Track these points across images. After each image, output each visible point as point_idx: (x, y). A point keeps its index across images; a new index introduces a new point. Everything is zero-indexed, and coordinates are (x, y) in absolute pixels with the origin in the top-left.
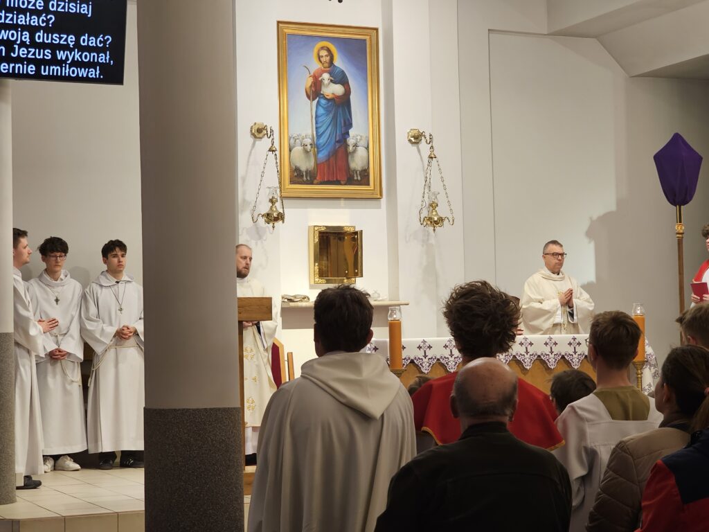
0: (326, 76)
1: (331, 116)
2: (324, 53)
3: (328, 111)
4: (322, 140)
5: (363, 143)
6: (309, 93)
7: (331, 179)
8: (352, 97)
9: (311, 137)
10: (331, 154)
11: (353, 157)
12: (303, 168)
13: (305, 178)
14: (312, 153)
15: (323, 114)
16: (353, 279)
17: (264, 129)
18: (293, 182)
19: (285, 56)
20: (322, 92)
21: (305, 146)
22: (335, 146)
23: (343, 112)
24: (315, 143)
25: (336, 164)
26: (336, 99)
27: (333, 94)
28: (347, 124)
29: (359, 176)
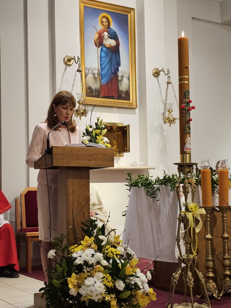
0: (106, 34)
1: (109, 58)
2: (104, 20)
3: (107, 55)
4: (104, 72)
5: (126, 75)
6: (96, 43)
7: (109, 95)
9: (97, 69)
10: (109, 80)
11: (121, 83)
12: (93, 88)
13: (94, 94)
14: (98, 79)
15: (104, 57)
16: (122, 154)
17: (72, 59)
18: (88, 95)
19: (82, 19)
20: (103, 43)
21: (94, 74)
22: (111, 76)
23: (115, 56)
24: (100, 73)
25: (112, 87)
26: (111, 48)
27: (110, 45)
28: (118, 63)
29: (124, 95)
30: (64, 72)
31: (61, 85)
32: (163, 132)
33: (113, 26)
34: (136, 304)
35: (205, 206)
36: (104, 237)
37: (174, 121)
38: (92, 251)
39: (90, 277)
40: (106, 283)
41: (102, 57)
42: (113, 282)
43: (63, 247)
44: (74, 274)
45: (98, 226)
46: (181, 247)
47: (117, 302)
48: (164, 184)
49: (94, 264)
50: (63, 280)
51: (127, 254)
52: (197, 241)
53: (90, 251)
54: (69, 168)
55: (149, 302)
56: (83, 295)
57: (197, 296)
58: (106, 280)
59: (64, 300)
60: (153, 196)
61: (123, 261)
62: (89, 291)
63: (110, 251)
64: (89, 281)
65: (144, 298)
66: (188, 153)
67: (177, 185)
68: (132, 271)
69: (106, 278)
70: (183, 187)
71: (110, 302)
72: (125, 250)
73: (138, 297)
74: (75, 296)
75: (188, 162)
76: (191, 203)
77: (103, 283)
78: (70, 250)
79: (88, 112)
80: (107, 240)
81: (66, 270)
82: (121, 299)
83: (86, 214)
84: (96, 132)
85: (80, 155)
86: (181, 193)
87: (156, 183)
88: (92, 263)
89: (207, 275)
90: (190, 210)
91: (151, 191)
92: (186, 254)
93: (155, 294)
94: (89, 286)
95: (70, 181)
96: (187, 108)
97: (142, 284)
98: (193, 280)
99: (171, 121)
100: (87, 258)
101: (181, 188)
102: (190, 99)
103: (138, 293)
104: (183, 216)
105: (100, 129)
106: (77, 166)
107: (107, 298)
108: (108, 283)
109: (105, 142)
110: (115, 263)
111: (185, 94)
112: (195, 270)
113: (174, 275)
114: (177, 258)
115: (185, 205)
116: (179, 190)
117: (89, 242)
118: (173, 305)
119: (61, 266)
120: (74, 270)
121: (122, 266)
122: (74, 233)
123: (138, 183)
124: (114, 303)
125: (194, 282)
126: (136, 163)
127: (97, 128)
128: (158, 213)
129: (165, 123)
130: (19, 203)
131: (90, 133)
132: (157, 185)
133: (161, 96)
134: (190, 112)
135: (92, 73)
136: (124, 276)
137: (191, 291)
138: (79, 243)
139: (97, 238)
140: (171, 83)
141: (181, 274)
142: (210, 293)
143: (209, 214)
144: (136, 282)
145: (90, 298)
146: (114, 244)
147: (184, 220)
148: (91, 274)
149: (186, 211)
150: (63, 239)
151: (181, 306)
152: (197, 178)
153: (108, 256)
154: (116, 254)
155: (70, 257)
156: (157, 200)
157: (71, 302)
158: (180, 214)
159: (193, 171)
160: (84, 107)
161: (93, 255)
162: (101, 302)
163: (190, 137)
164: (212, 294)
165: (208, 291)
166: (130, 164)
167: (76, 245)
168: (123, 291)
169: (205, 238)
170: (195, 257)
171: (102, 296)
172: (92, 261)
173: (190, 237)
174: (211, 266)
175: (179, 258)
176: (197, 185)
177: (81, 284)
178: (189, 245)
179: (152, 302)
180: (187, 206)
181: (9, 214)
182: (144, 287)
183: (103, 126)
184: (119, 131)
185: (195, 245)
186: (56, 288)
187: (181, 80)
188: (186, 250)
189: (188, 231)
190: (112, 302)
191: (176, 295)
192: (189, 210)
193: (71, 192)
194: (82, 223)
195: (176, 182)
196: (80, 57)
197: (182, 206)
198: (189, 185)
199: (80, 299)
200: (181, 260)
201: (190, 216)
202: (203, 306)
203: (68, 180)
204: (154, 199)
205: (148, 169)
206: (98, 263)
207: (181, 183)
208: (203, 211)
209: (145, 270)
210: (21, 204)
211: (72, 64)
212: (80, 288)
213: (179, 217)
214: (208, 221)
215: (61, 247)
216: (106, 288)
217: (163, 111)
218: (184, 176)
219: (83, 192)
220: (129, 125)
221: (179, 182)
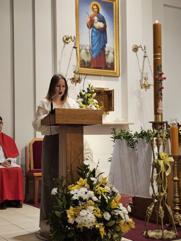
0: (96, 18)
1: (98, 37)
2: (95, 7)
3: (97, 35)
4: (94, 48)
5: (111, 51)
6: (88, 25)
7: (98, 66)
8: (107, 29)
9: (89, 46)
10: (98, 55)
11: (107, 57)
12: (86, 61)
13: (86, 65)
14: (89, 54)
15: (94, 36)
16: (108, 112)
17: (70, 38)
18: (81, 66)
19: (78, 6)
20: (94, 25)
21: (86, 50)
22: (100, 51)
23: (103, 36)
24: (91, 49)
25: (100, 60)
26: (100, 29)
27: (99, 27)
28: (105, 41)
29: (110, 66)
30: (63, 48)
31: (61, 59)
32: (140, 95)
33: (102, 12)
34: (119, 231)
35: (173, 155)
36: (95, 179)
37: (149, 87)
38: (85, 190)
39: (84, 210)
40: (96, 214)
41: (93, 36)
42: (101, 214)
43: (63, 186)
44: (71, 207)
45: (90, 170)
46: (154, 187)
47: (105, 229)
48: (141, 138)
49: (87, 199)
50: (63, 211)
51: (112, 191)
52: (166, 182)
53: (84, 190)
54: (67, 125)
55: (129, 229)
56: (79, 223)
57: (166, 224)
58: (96, 212)
59: (64, 227)
60: (133, 146)
61: (109, 198)
62: (83, 220)
63: (99, 190)
64: (83, 213)
65: (125, 226)
66: (160, 114)
67: (151, 139)
68: (116, 205)
69: (96, 210)
70: (156, 140)
71: (99, 229)
72: (111, 189)
73: (121, 225)
74: (72, 224)
75: (160, 121)
76: (162, 152)
77: (94, 215)
78: (69, 188)
79: (81, 80)
80: (97, 181)
81: (65, 204)
82: (107, 227)
83: (81, 161)
84: (88, 95)
85: (76, 115)
86: (155, 145)
87: (135, 137)
88: (85, 199)
89: (174, 208)
90: (162, 158)
91: (131, 142)
92: (158, 192)
93: (134, 223)
94: (83, 216)
95: (68, 135)
96: (160, 79)
97: (124, 215)
98: (163, 213)
99: (147, 87)
100: (81, 194)
101: (155, 141)
102: (162, 72)
103: (121, 222)
104: (156, 163)
105: (90, 93)
106: (74, 124)
107: (97, 226)
108: (98, 215)
109: (95, 103)
110: (103, 199)
111: (158, 68)
112: (165, 204)
113: (149, 208)
114: (151, 195)
115: (158, 154)
116: (153, 143)
117: (83, 182)
118: (148, 231)
119: (61, 201)
120: (72, 204)
121: (108, 201)
122: (71, 175)
123: (121, 136)
124: (102, 230)
125: (164, 214)
126: (119, 120)
127: (88, 92)
128: (136, 160)
129: (142, 88)
130: (28, 150)
131: (83, 96)
132: (136, 138)
133: (139, 67)
134: (162, 82)
135: (85, 49)
136: (110, 209)
137: (162, 221)
138: (75, 183)
139: (89, 179)
140: (147, 57)
141: (154, 208)
142: (177, 222)
143: (176, 161)
144: (119, 214)
145: (84, 225)
146: (103, 184)
147: (157, 166)
148: (85, 207)
149: (158, 159)
150: (63, 180)
151: (154, 233)
152: (167, 133)
153: (98, 193)
154: (104, 192)
155: (68, 194)
156: (136, 150)
157: (69, 228)
158: (154, 161)
159: (164, 128)
160: (78, 76)
161: (86, 193)
162: (92, 228)
163: (162, 101)
164: (178, 223)
165: (175, 221)
166: (114, 120)
167: (73, 185)
168: (109, 221)
169: (173, 180)
170: (165, 194)
171: (93, 224)
172: (85, 197)
173: (162, 179)
174: (178, 201)
175: (153, 195)
176: (167, 138)
177: (77, 215)
178: (160, 185)
179: (132, 229)
180: (159, 155)
181: (20, 159)
182: (125, 218)
183: (93, 91)
184: (105, 94)
185: (165, 185)
186: (57, 217)
187: (155, 56)
188: (158, 189)
189: (160, 174)
190: (101, 229)
191: (150, 223)
192: (160, 158)
193: (69, 143)
194: (78, 168)
195: (151, 136)
196: (75, 37)
197: (155, 155)
198: (161, 139)
199: (76, 226)
200: (154, 197)
201: (161, 163)
202: (171, 232)
203: (67, 134)
204: (133, 148)
205: (128, 124)
206: (90, 199)
207: (154, 137)
208: (172, 159)
209: (126, 204)
210: (30, 151)
211: (70, 42)
212: (76, 218)
213: (153, 164)
214: (175, 166)
215: (62, 186)
216: (96, 218)
217: (140, 79)
218: (157, 131)
219: (78, 144)
220: (114, 90)
221: (153, 136)
